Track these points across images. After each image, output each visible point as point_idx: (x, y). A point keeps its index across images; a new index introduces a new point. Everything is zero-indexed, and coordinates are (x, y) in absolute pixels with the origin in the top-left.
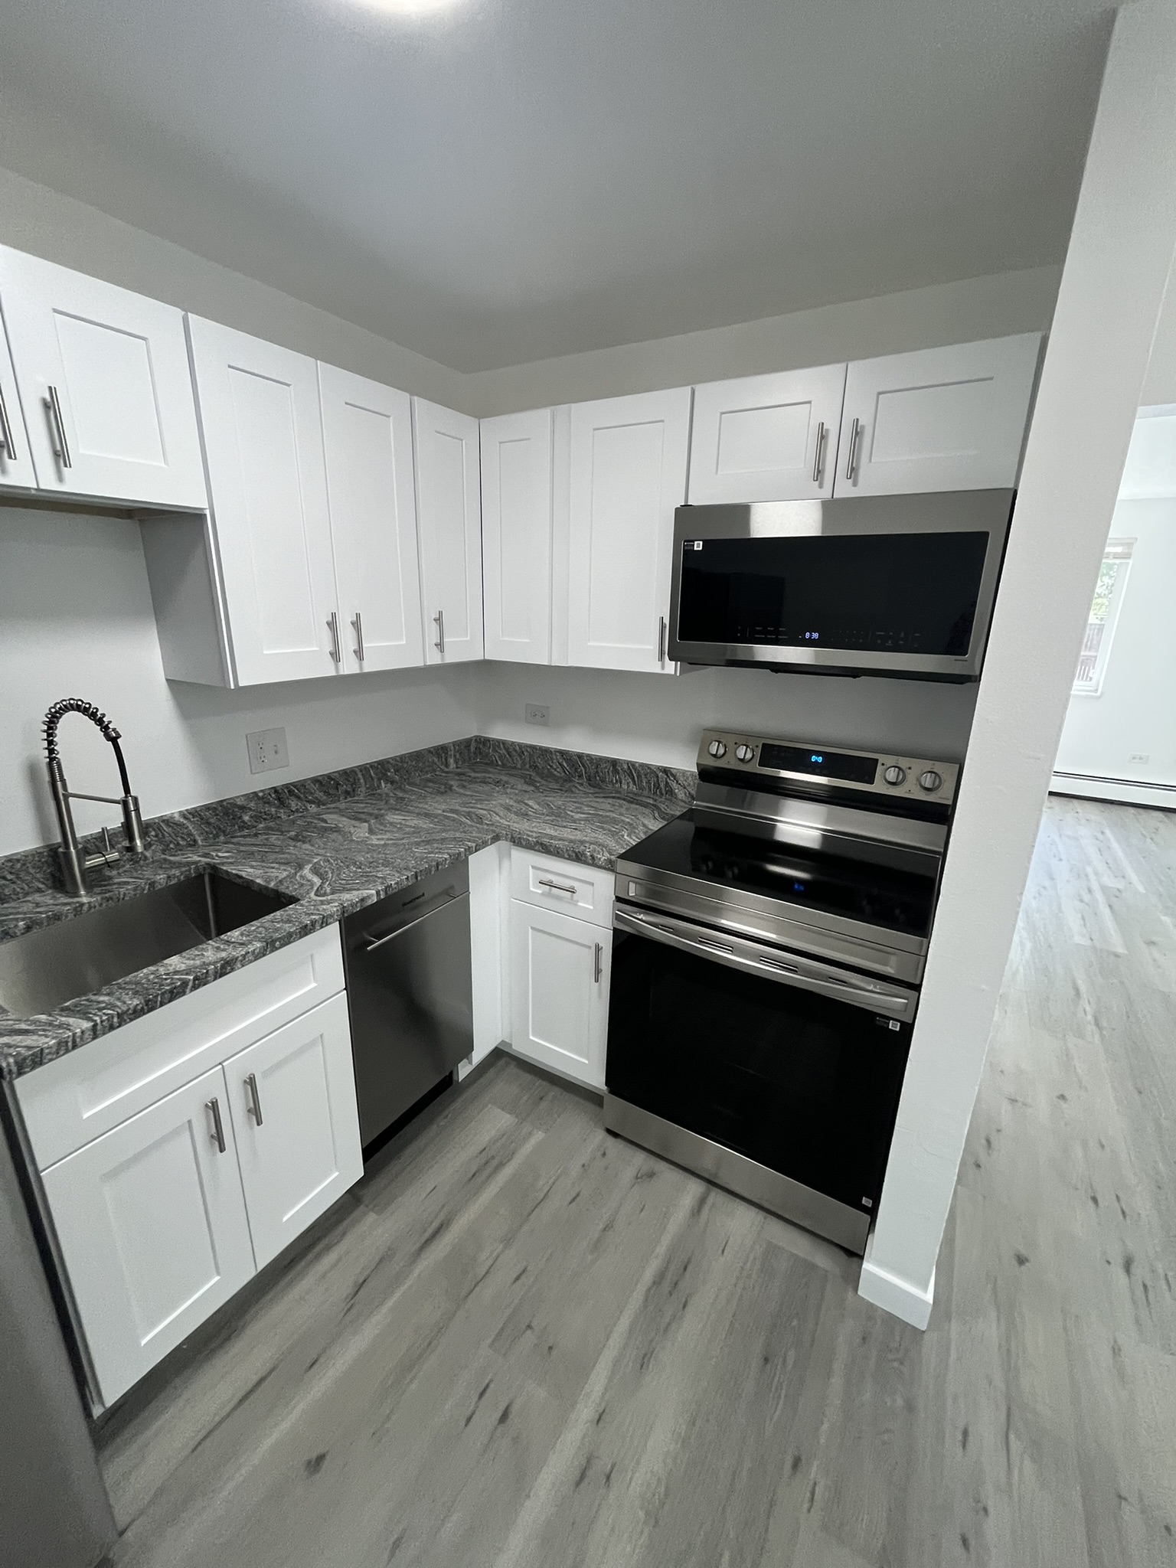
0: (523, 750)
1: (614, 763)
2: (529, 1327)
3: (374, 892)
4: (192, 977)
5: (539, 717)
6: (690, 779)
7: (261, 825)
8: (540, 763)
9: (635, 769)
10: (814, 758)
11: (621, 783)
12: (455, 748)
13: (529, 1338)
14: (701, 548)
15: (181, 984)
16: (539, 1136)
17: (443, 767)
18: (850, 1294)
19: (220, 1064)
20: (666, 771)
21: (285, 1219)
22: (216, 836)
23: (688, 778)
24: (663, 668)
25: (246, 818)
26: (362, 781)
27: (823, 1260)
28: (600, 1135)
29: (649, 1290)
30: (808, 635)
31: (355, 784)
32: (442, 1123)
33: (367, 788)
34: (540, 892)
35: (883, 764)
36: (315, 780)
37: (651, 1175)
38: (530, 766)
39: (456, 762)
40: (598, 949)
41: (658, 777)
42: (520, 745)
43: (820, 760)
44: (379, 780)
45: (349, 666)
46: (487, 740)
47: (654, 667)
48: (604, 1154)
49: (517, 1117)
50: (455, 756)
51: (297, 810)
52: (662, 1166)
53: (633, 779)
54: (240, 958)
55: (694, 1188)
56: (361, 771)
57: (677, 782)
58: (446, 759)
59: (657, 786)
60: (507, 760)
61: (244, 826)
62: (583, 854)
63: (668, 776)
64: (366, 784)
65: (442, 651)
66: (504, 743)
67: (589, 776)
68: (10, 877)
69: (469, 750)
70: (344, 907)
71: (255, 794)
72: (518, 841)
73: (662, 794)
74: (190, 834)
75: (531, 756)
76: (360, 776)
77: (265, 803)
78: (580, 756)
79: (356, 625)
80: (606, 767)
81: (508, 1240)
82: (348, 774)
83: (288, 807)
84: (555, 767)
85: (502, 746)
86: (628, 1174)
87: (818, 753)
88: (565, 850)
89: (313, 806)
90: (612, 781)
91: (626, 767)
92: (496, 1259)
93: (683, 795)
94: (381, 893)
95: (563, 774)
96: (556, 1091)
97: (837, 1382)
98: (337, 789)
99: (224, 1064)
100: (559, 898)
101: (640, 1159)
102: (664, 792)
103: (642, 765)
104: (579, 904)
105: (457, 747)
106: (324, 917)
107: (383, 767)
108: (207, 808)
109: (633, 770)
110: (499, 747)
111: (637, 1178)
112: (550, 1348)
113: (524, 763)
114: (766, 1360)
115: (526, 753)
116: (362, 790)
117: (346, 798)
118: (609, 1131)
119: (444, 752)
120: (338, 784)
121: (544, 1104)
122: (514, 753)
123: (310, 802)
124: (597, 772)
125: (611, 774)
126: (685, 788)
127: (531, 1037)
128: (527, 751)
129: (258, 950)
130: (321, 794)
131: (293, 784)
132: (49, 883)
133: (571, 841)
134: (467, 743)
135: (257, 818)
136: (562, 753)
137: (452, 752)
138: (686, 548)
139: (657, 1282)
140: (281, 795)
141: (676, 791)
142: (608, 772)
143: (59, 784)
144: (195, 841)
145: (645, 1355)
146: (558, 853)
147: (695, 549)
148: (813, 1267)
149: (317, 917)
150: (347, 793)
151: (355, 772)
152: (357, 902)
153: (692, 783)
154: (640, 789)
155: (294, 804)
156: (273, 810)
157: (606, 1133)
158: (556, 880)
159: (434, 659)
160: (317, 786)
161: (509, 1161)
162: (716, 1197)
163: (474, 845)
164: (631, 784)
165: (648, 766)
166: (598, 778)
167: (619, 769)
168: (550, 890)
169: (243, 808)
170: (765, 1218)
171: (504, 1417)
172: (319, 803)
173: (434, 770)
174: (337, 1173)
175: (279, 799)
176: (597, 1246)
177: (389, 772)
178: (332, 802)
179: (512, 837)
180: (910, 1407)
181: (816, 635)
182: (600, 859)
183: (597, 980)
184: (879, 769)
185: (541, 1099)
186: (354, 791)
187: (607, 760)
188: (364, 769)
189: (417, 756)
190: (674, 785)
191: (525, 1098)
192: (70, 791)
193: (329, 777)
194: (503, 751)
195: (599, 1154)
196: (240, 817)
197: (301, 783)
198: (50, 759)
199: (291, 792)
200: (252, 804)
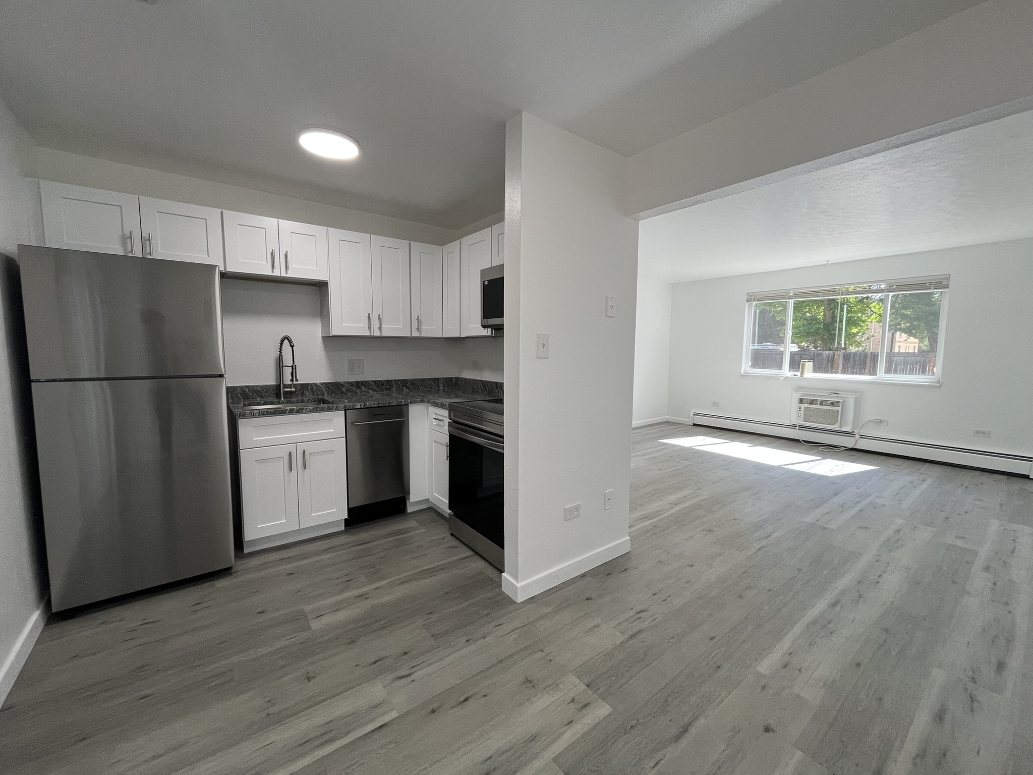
2: (374, 567)
4: (289, 409)
5: (476, 366)
7: (349, 393)
8: (475, 386)
11: (498, 392)
12: (443, 380)
13: (372, 569)
14: (487, 283)
15: (285, 410)
16: (423, 530)
17: (436, 386)
19: (295, 443)
22: (331, 394)
24: (486, 332)
25: (344, 390)
26: (394, 385)
28: (448, 535)
29: (422, 570)
31: (391, 386)
33: (397, 389)
36: (373, 381)
37: (454, 548)
38: (472, 388)
39: (444, 386)
40: (446, 445)
42: (469, 379)
44: (403, 387)
45: (376, 332)
46: (460, 378)
48: (443, 539)
49: (420, 524)
50: (443, 384)
51: (364, 391)
52: (463, 546)
54: (305, 409)
55: (470, 554)
56: (394, 382)
58: (438, 384)
60: (465, 386)
61: (342, 392)
64: (396, 387)
65: (420, 332)
66: (464, 379)
67: (489, 390)
68: (265, 391)
69: (451, 382)
70: (346, 406)
71: (349, 382)
74: (322, 391)
75: (472, 383)
77: (351, 386)
78: (486, 381)
79: (379, 318)
81: (386, 550)
82: (388, 382)
83: (361, 388)
84: (479, 388)
86: (447, 545)
89: (372, 391)
92: (378, 553)
95: (481, 391)
97: (467, 603)
100: (439, 425)
101: (454, 543)
104: (442, 426)
105: (445, 380)
106: (337, 406)
107: (405, 382)
108: (330, 383)
111: (449, 547)
112: (376, 573)
113: (469, 387)
114: (447, 593)
116: (394, 389)
117: (386, 391)
118: (452, 534)
119: (437, 381)
120: (383, 385)
122: (468, 383)
123: (370, 389)
124: (491, 388)
127: (434, 494)
128: (471, 381)
129: (311, 410)
130: (376, 387)
131: (364, 381)
132: (275, 395)
134: (451, 379)
135: (348, 390)
136: (481, 381)
137: (442, 382)
138: (484, 284)
139: (427, 570)
140: (358, 384)
142: (495, 388)
143: (281, 363)
144: (324, 393)
145: (405, 582)
146: (438, 405)
148: (493, 579)
149: (335, 406)
150: (387, 389)
151: (392, 382)
152: (352, 406)
155: (364, 389)
156: (355, 389)
157: (450, 534)
158: (438, 417)
159: (418, 334)
160: (375, 384)
161: (406, 533)
162: (475, 557)
166: (492, 391)
167: (498, 386)
168: (437, 422)
169: (343, 386)
170: (489, 566)
172: (374, 390)
173: (431, 388)
175: (358, 385)
176: (415, 558)
177: (408, 384)
178: (380, 391)
182: (446, 408)
183: (447, 460)
185: (435, 522)
186: (390, 389)
187: (494, 382)
188: (396, 381)
189: (423, 380)
191: (429, 521)
192: (284, 365)
193: (380, 381)
194: (464, 383)
195: (441, 539)
196: (341, 389)
197: (368, 381)
198: (280, 354)
199: (363, 384)
200: (346, 385)
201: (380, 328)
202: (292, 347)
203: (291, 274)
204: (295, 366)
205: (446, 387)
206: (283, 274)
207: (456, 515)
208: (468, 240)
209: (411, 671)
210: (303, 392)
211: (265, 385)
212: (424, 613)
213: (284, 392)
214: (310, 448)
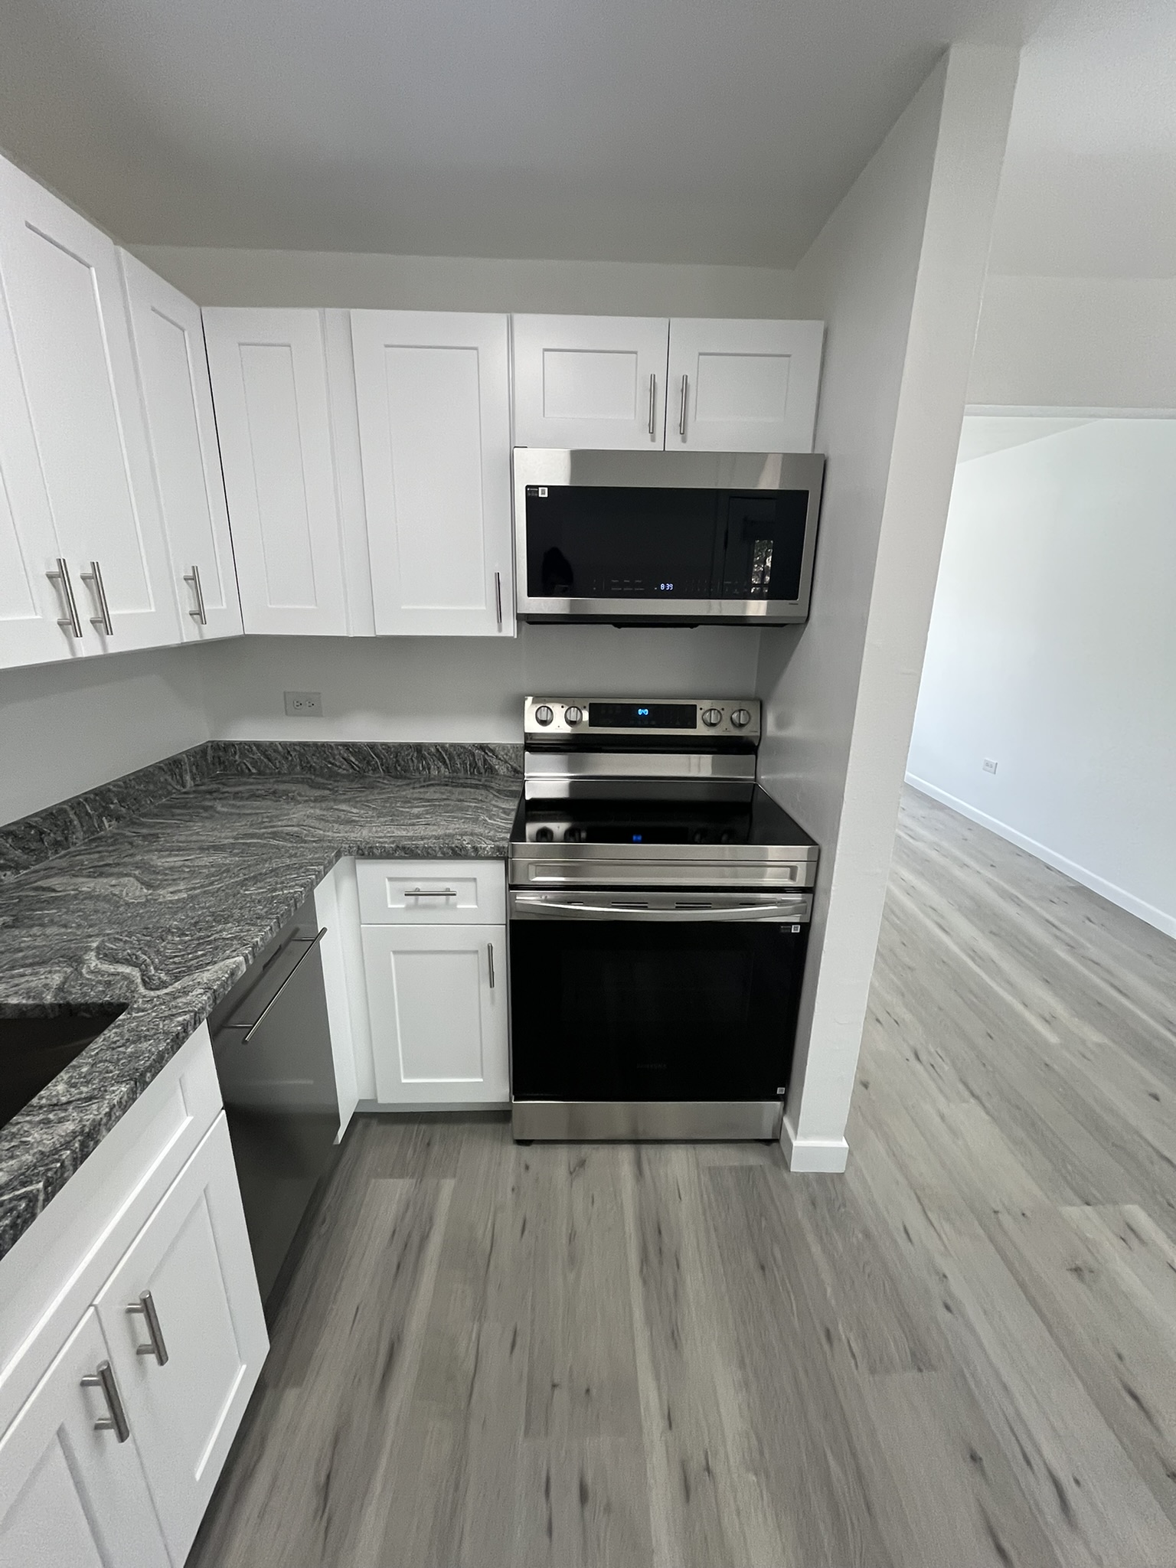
0: (288, 748)
1: (418, 748)
2: (554, 1386)
3: (241, 958)
4: (41, 1185)
5: (303, 706)
6: (511, 751)
8: (314, 761)
9: (446, 751)
10: (640, 712)
11: (429, 769)
12: (189, 759)
13: (561, 1397)
14: (546, 496)
15: (27, 1205)
16: (448, 1186)
17: (178, 787)
18: (785, 1175)
19: (91, 1305)
20: (483, 747)
21: (198, 1476)
23: (509, 751)
24: (500, 630)
26: (76, 823)
27: (754, 1158)
28: (512, 1150)
29: (641, 1271)
30: (662, 586)
31: (67, 828)
32: (323, 1230)
33: (85, 832)
34: (403, 906)
35: (701, 709)
37: (582, 1163)
38: (302, 768)
39: (193, 779)
40: (490, 948)
41: (473, 755)
42: (284, 745)
43: (646, 712)
44: (100, 816)
45: (88, 646)
47: (486, 628)
48: (527, 1168)
49: (412, 1176)
50: (191, 771)
52: (586, 1149)
53: (444, 763)
54: (104, 1120)
55: (625, 1155)
56: (73, 809)
57: (497, 757)
58: (181, 777)
59: (473, 765)
60: (266, 766)
62: (464, 848)
63: (487, 753)
64: (82, 826)
65: (203, 621)
66: (258, 745)
67: (387, 768)
69: (206, 760)
70: (215, 991)
72: (367, 852)
73: (480, 773)
75: (301, 755)
76: (72, 816)
78: (372, 746)
79: (94, 579)
80: (408, 755)
81: (480, 1313)
82: (53, 815)
84: (338, 764)
85: (254, 748)
86: (561, 1173)
87: (643, 706)
88: (437, 849)
89: (9, 873)
90: (418, 769)
91: (433, 750)
92: (479, 1341)
93: (505, 770)
94: (250, 957)
95: (351, 771)
96: (439, 1129)
97: (816, 1249)
98: (42, 840)
99: (95, 1303)
100: (426, 907)
101: (563, 1155)
102: (483, 771)
103: (452, 745)
104: (458, 906)
105: (192, 759)
106: (196, 1013)
107: (103, 799)
109: (444, 754)
110: (251, 751)
111: (571, 1173)
112: (588, 1391)
113: (292, 767)
114: (763, 1268)
115: (293, 754)
116: (78, 836)
117: (56, 852)
118: (518, 1142)
119: (177, 767)
120: (41, 833)
121: (436, 1149)
122: (274, 755)
123: (3, 867)
124: (397, 761)
125: (415, 761)
126: (506, 762)
127: (404, 1081)
128: (295, 750)
129: (125, 1097)
130: (18, 852)
133: (437, 838)
134: (202, 751)
136: (346, 746)
137: (187, 765)
138: (529, 494)
139: (644, 1260)
141: (497, 767)
142: (412, 759)
145: (673, 1333)
146: (428, 853)
147: (540, 495)
148: (750, 1168)
149: (187, 1017)
150: (57, 845)
151: (65, 811)
152: (227, 979)
153: (513, 756)
154: (453, 772)
157: (515, 1146)
158: (422, 886)
159: (190, 633)
160: (10, 840)
161: (430, 1228)
162: (648, 1151)
163: (322, 867)
164: (443, 769)
165: (462, 746)
166: (399, 768)
167: (426, 753)
168: (417, 900)
170: (694, 1148)
171: (584, 1495)
172: (17, 867)
173: (170, 793)
174: (244, 1367)
176: (572, 1260)
177: (112, 803)
178: (38, 861)
179: (359, 848)
180: (867, 1235)
181: (670, 586)
182: (484, 848)
183: (492, 985)
184: (699, 713)
185: (428, 1144)
186: (66, 839)
187: (409, 746)
188: (76, 803)
189: (144, 776)
190: (494, 761)
191: (410, 1152)
193: (26, 823)
195: (523, 1169)
201: (103, 623)
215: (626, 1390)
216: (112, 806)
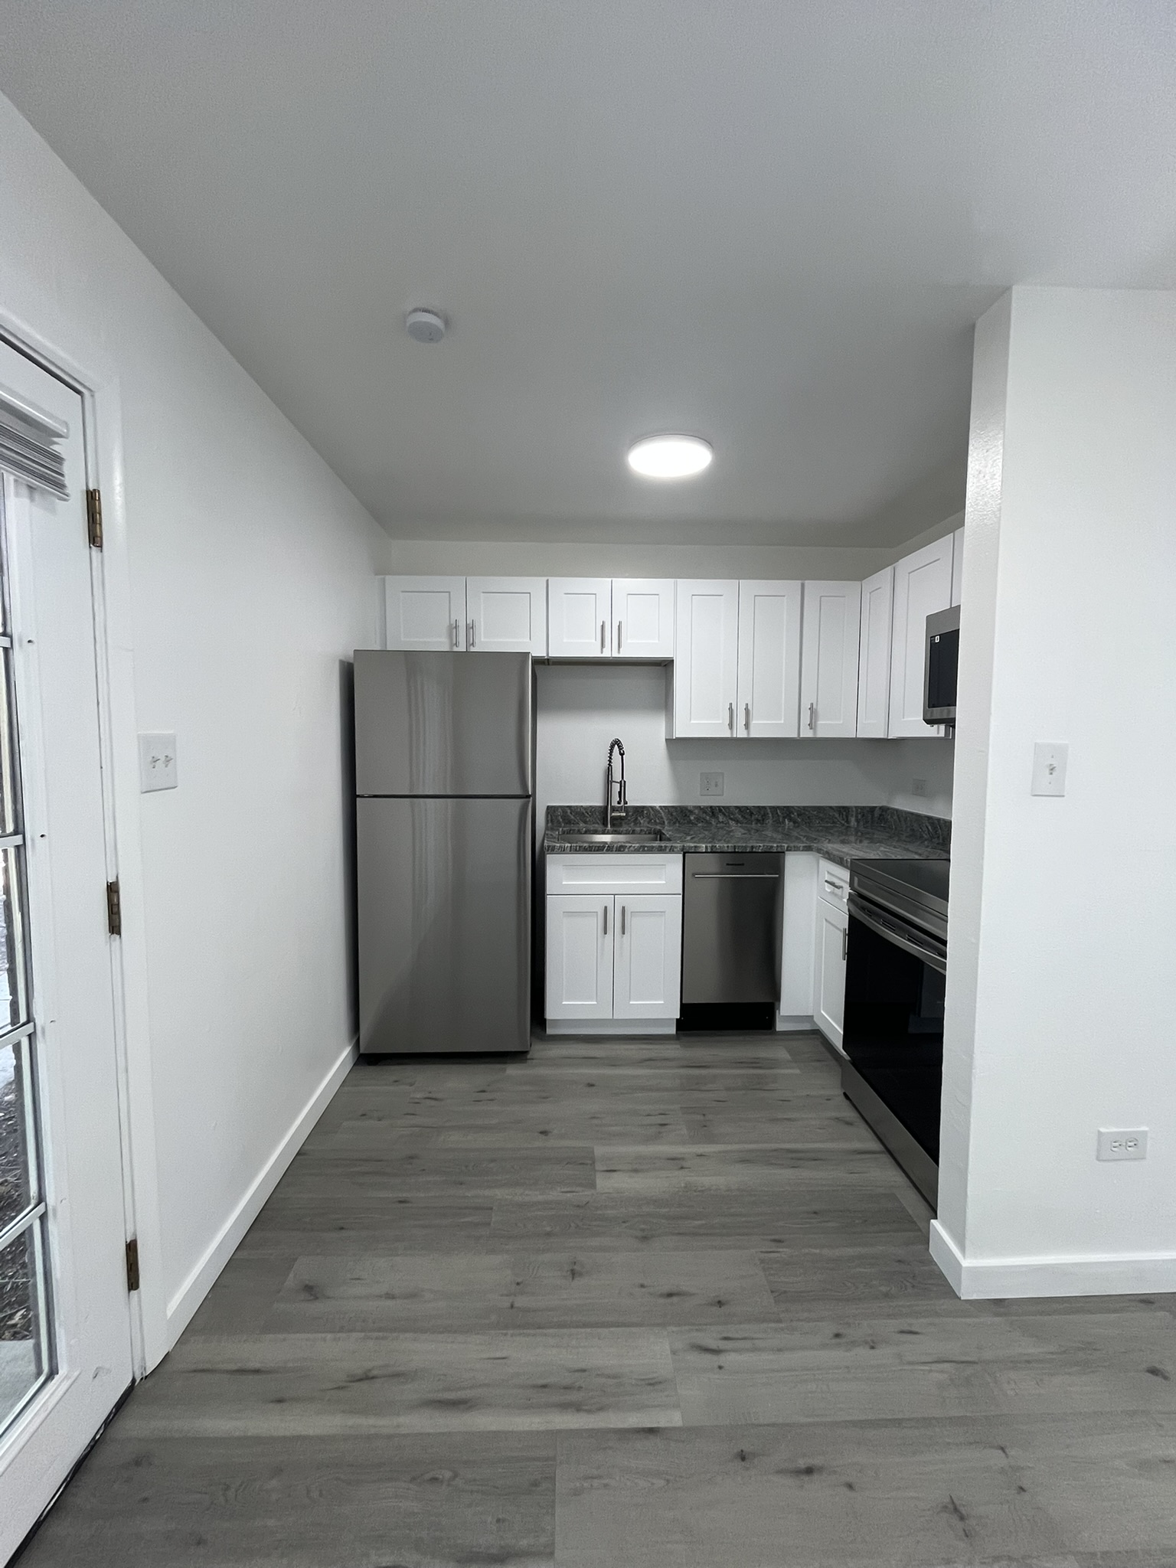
3: (704, 846)
4: (606, 847)
5: (920, 789)
7: (699, 825)
12: (857, 811)
13: (701, 1117)
14: (939, 641)
15: (601, 848)
16: (797, 1071)
17: (843, 822)
22: (675, 823)
25: (692, 818)
26: (770, 815)
29: (781, 1148)
31: (765, 816)
33: (774, 822)
34: (829, 890)
36: (737, 807)
37: (849, 1123)
39: (858, 821)
44: (784, 818)
45: (740, 733)
46: (888, 808)
48: (828, 1099)
49: (793, 1058)
50: (857, 817)
51: (722, 822)
52: (864, 1127)
55: (874, 1146)
56: (772, 810)
58: (847, 817)
60: (897, 825)
61: (690, 822)
62: (842, 858)
64: (773, 817)
66: (896, 810)
69: (873, 815)
70: (684, 846)
71: (700, 807)
74: (662, 818)
75: (911, 821)
76: (770, 813)
77: (704, 812)
78: (939, 820)
79: (747, 711)
82: (760, 809)
83: (717, 818)
84: (924, 830)
85: (895, 812)
86: (833, 1113)
89: (734, 823)
92: (716, 1090)
95: (928, 836)
98: (753, 817)
99: (614, 896)
101: (851, 1115)
104: (839, 897)
105: (860, 811)
106: (672, 847)
107: (789, 811)
108: (673, 807)
111: (836, 1118)
112: (706, 1126)
113: (907, 828)
114: (815, 1213)
115: (907, 819)
116: (770, 821)
117: (757, 824)
118: (845, 1094)
119: (847, 812)
120: (753, 813)
121: (817, 1064)
122: (903, 819)
123: (731, 819)
127: (822, 1012)
130: (740, 816)
131: (723, 807)
132: (601, 821)
134: (872, 809)
135: (698, 819)
136: (929, 818)
137: (854, 814)
139: (790, 1151)
140: (714, 811)
143: (609, 776)
144: (664, 822)
145: (749, 1160)
146: (835, 860)
149: (668, 845)
150: (758, 821)
151: (767, 810)
152: (693, 847)
155: (721, 818)
156: (708, 818)
157: (843, 1094)
158: (834, 880)
159: (810, 733)
160: (739, 811)
161: (766, 1069)
162: (884, 1156)
168: (832, 888)
169: (691, 812)
170: (909, 1186)
172: (737, 822)
173: (835, 822)
174: (662, 1002)
175: (713, 813)
176: (774, 1120)
177: (793, 814)
178: (747, 824)
180: (888, 1296)
182: (847, 865)
183: (844, 959)
186: (763, 820)
188: (774, 809)
189: (819, 809)
191: (809, 1055)
192: (612, 780)
193: (747, 808)
194: (895, 817)
195: (825, 1098)
196: (689, 816)
197: (728, 807)
198: (609, 765)
199: (720, 810)
200: (696, 811)
201: (747, 726)
202: (622, 755)
203: (627, 652)
204: (625, 782)
205: (862, 823)
206: (615, 654)
207: (855, 1063)
208: (905, 564)
209: (723, 1345)
210: (636, 819)
211: (590, 806)
212: (765, 1237)
213: (611, 817)
214: (632, 904)
215: (711, 1139)
216: (793, 816)
